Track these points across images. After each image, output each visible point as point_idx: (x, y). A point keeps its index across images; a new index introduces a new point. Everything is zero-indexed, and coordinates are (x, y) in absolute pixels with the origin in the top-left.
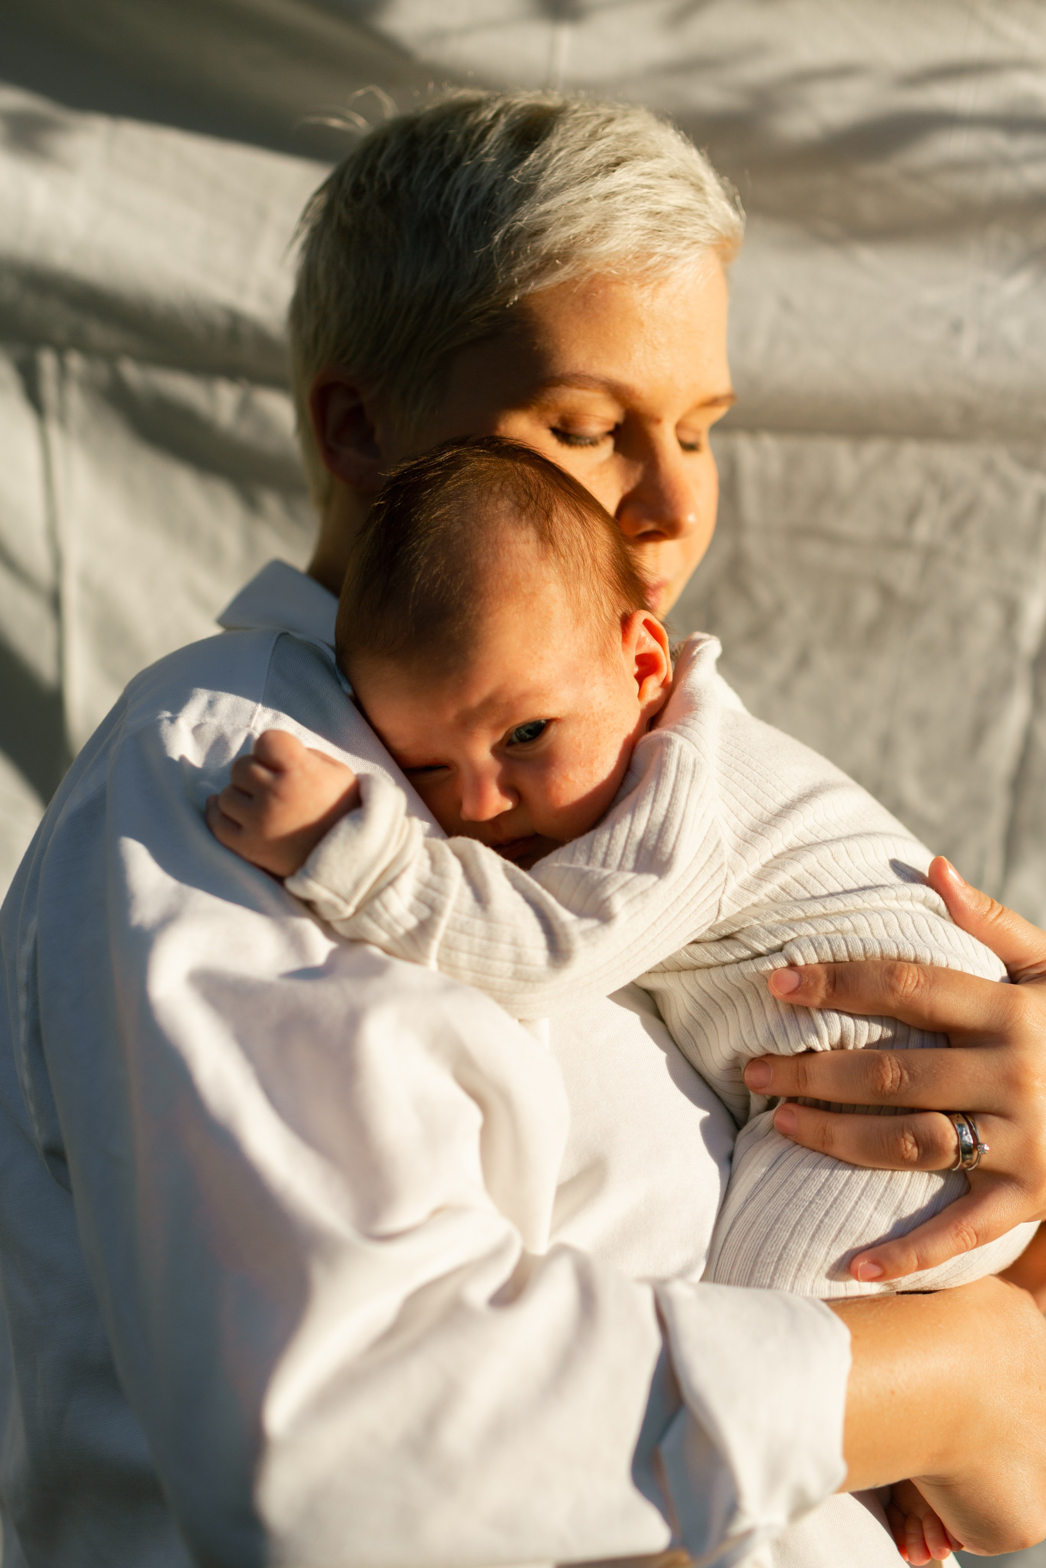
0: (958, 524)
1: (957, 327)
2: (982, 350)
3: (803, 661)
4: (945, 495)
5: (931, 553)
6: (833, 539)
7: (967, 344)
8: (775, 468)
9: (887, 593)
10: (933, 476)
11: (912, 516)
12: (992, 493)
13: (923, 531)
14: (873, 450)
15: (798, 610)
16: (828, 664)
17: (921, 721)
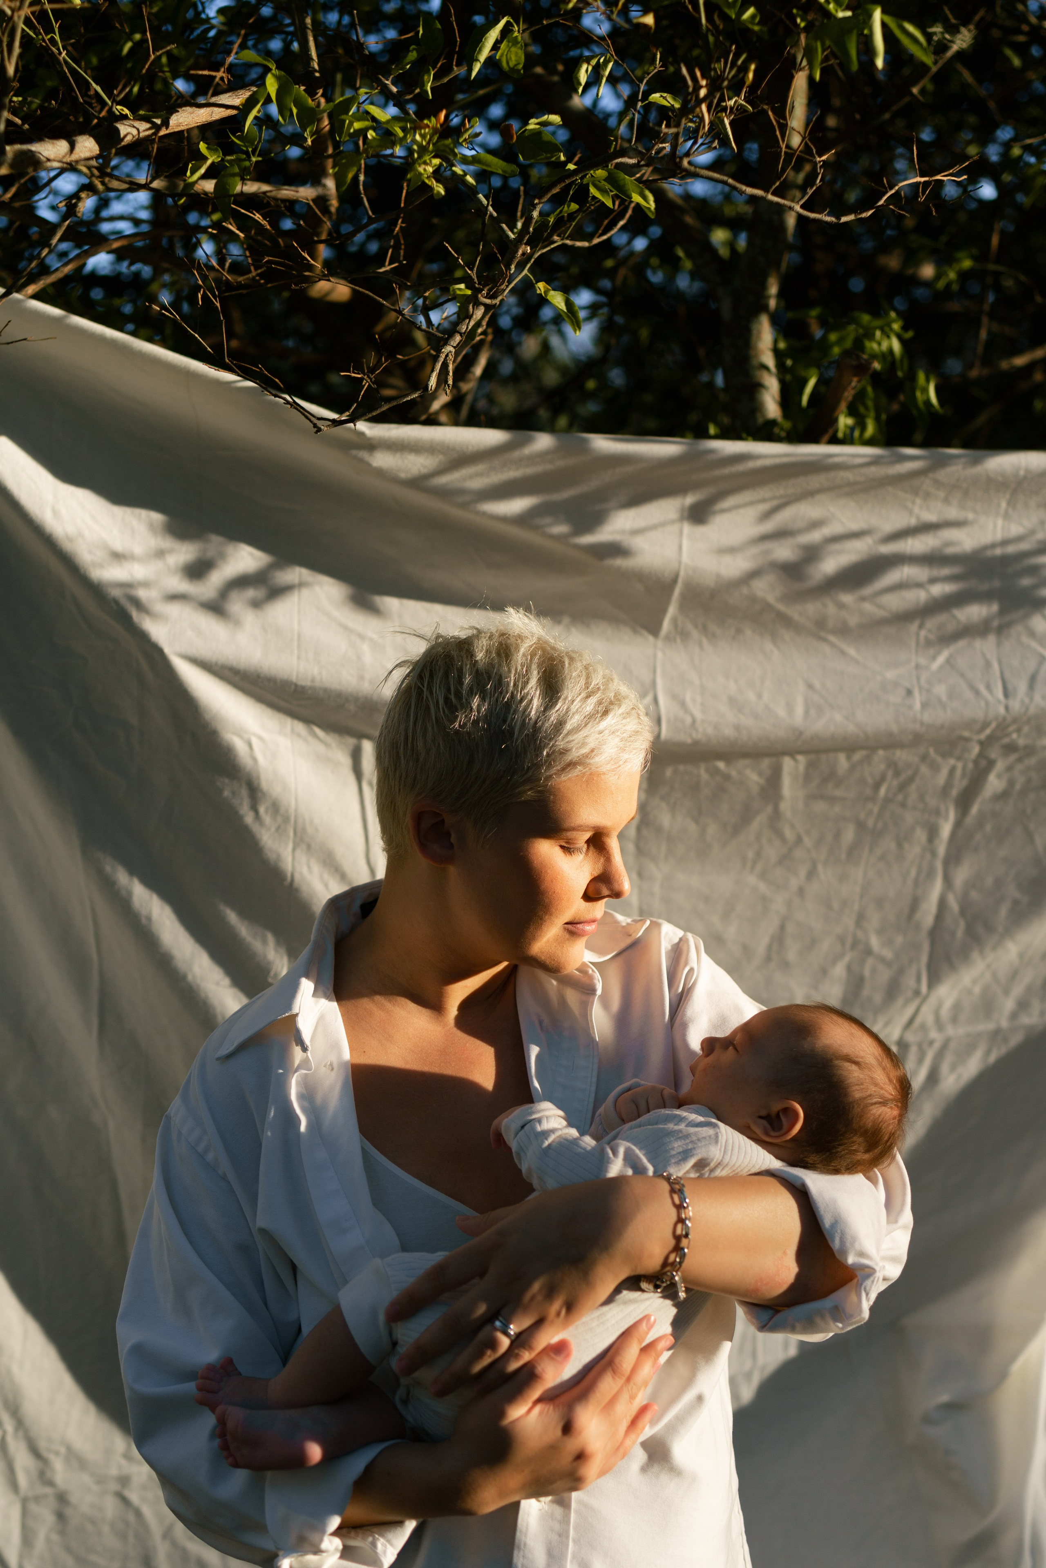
0: (904, 786)
2: (925, 705)
3: (811, 874)
4: (897, 774)
5: (887, 802)
7: (917, 701)
8: (801, 770)
9: (861, 826)
10: (892, 763)
11: (878, 784)
12: (924, 770)
15: (809, 841)
16: (826, 875)
17: (880, 902)
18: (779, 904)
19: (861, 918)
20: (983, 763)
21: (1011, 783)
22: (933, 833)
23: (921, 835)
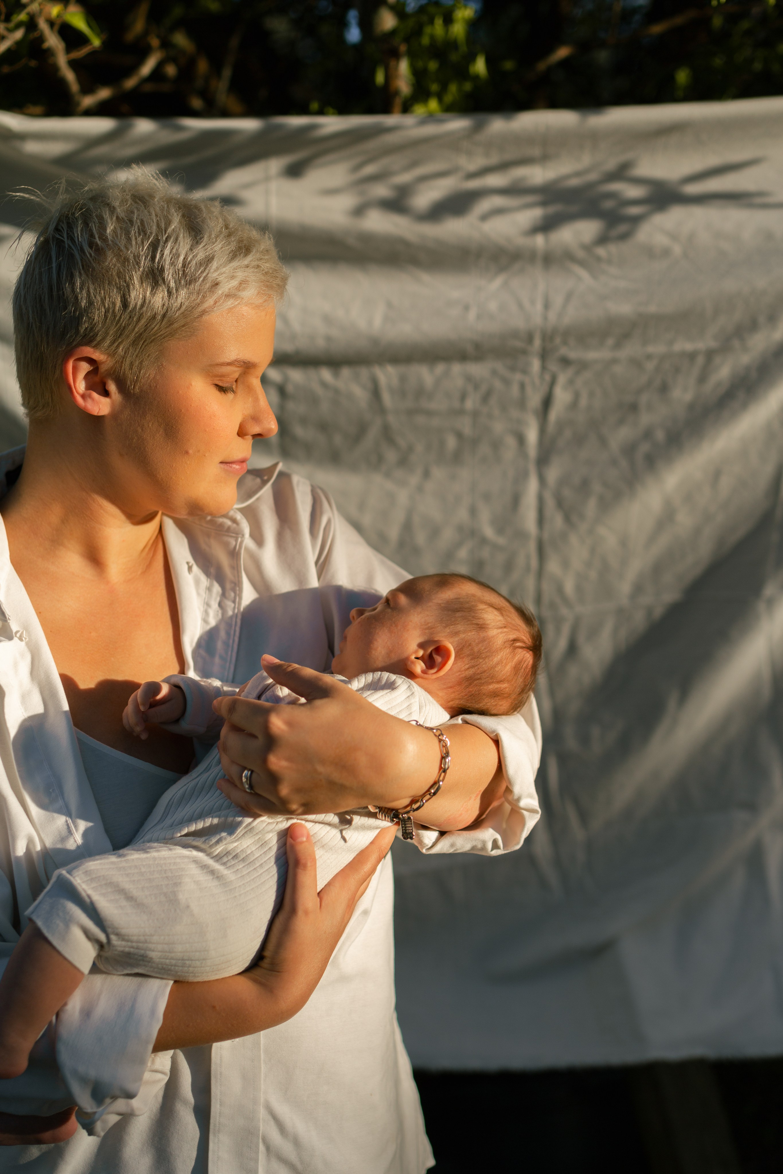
0: (486, 398)
1: (467, 308)
2: (479, 317)
3: (427, 474)
4: (476, 387)
5: (475, 414)
6: (429, 413)
7: (472, 315)
8: (395, 382)
9: (459, 436)
10: (469, 378)
11: (463, 397)
12: (498, 384)
13: (469, 404)
14: (440, 368)
15: (419, 448)
16: (438, 473)
17: (487, 497)
18: (403, 497)
19: (473, 511)
20: (548, 377)
21: (577, 396)
22: (521, 439)
23: (511, 441)
